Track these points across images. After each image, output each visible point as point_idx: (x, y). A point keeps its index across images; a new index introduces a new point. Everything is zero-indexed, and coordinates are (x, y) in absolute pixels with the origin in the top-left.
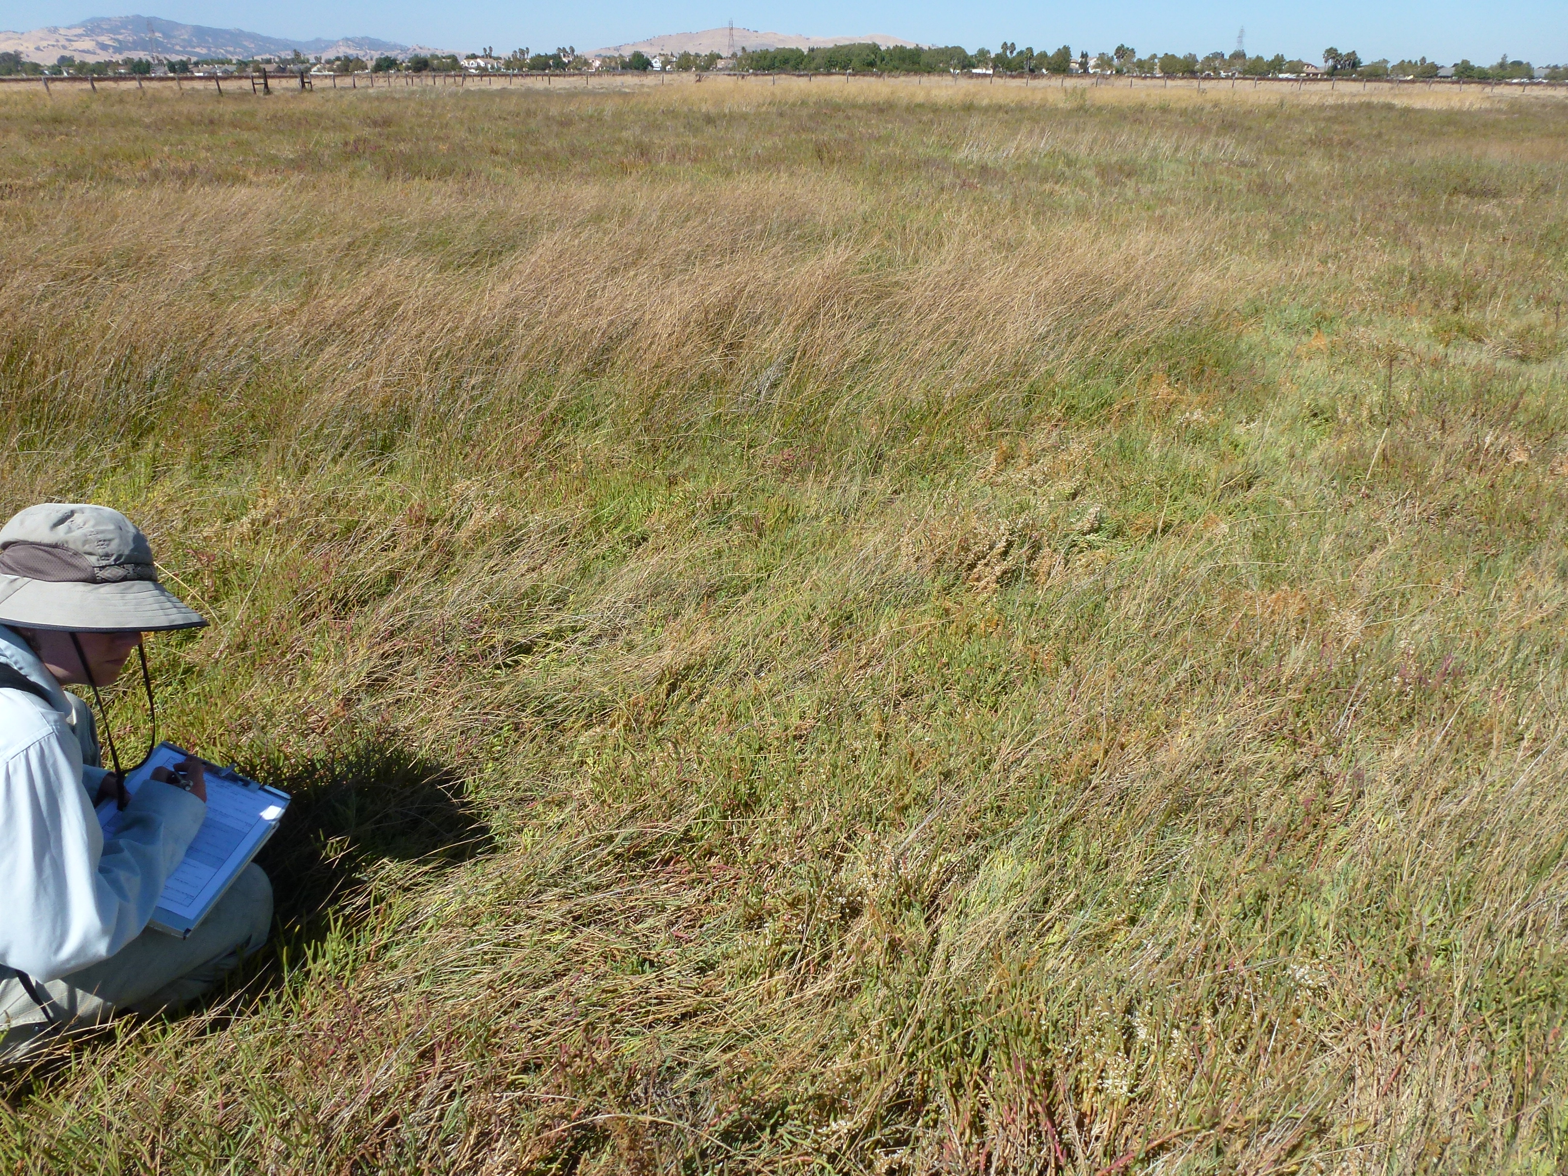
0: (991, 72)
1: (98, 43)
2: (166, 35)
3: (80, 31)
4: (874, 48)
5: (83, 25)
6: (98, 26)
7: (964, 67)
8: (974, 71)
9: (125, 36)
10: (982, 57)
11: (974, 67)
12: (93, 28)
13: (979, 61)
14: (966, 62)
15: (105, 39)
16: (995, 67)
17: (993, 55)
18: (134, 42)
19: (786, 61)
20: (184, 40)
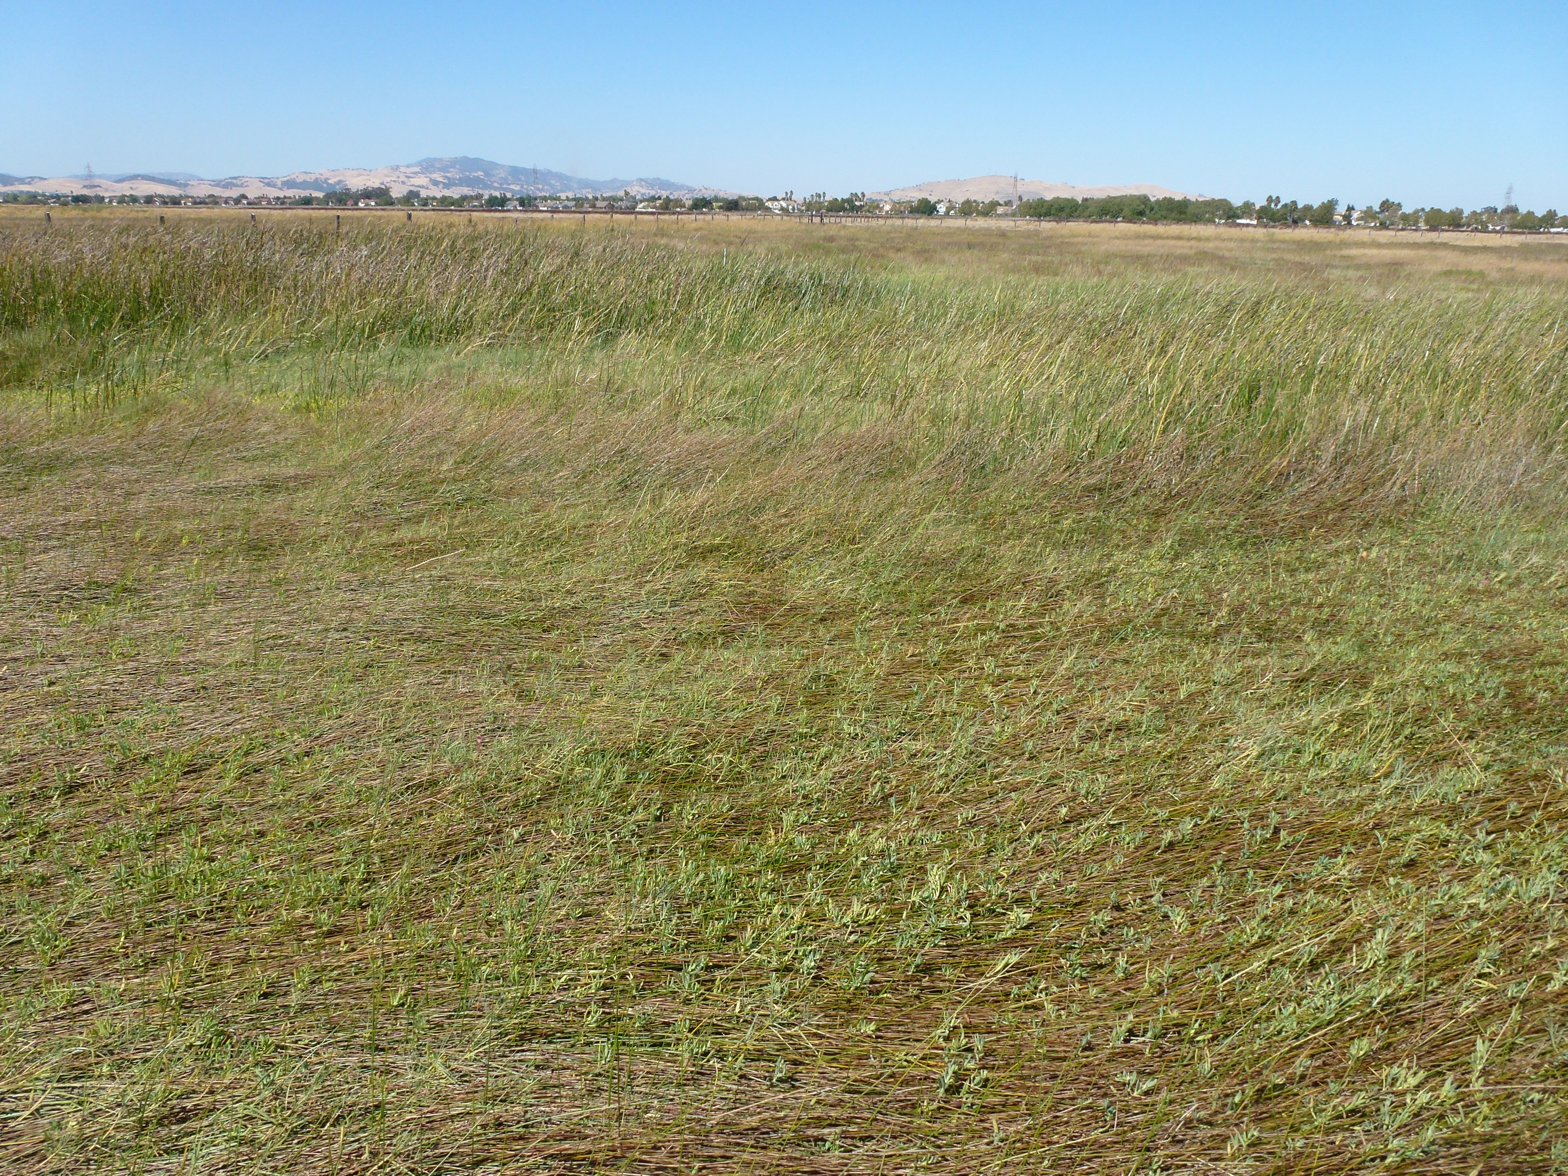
0: (1255, 222)
1: (431, 180)
2: (487, 174)
3: (417, 169)
4: (1144, 199)
5: (419, 164)
6: (432, 166)
7: (1229, 218)
8: (1238, 221)
9: (454, 174)
10: (1247, 209)
11: (1239, 218)
12: (427, 166)
13: (1244, 213)
14: (1231, 213)
15: (437, 177)
16: (1259, 218)
17: (1257, 207)
18: (460, 179)
19: (1061, 209)
20: (501, 178)
